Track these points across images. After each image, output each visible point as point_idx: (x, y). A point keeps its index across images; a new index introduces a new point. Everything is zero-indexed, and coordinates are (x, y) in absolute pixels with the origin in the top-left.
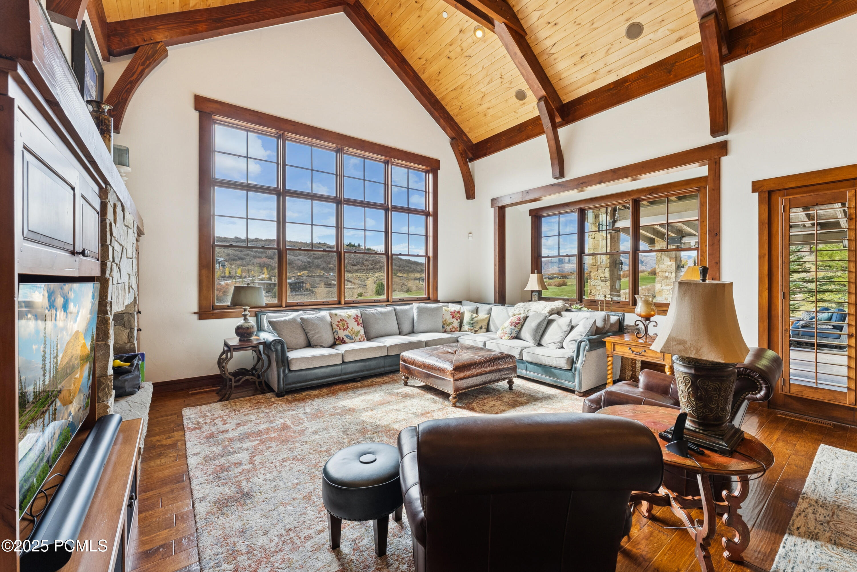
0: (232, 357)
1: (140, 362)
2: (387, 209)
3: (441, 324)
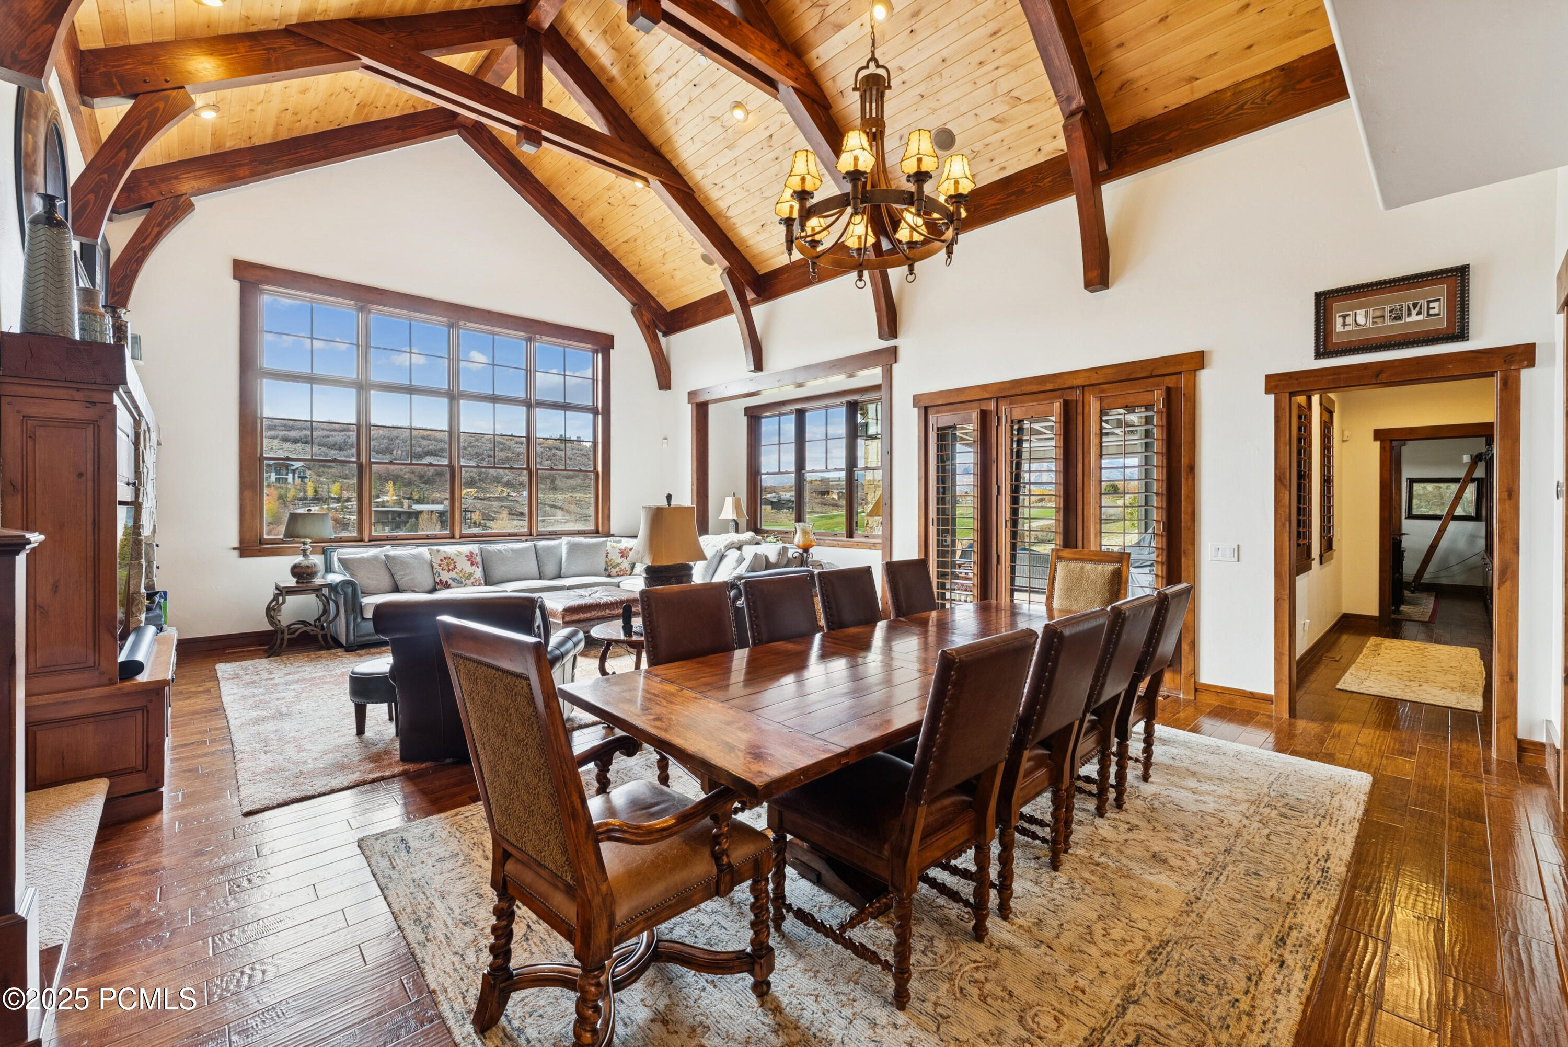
0: (284, 602)
1: (162, 600)
2: (529, 405)
3: (603, 566)
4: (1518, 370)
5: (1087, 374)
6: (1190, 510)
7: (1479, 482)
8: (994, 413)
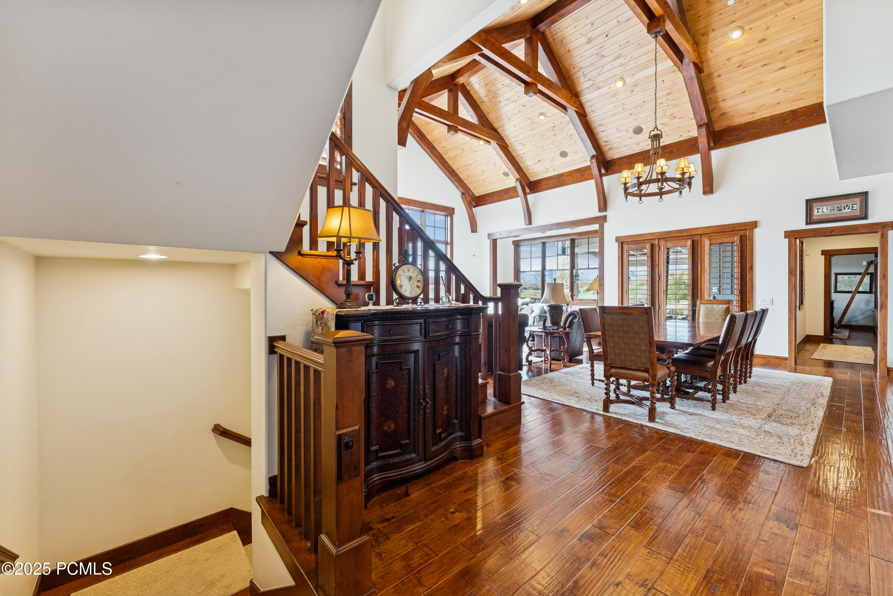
4: (887, 231)
5: (703, 229)
6: (751, 285)
7: (871, 274)
8: (657, 245)
